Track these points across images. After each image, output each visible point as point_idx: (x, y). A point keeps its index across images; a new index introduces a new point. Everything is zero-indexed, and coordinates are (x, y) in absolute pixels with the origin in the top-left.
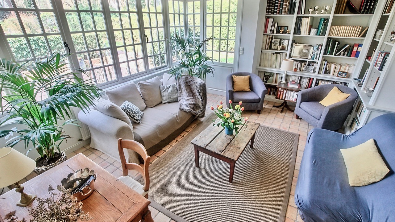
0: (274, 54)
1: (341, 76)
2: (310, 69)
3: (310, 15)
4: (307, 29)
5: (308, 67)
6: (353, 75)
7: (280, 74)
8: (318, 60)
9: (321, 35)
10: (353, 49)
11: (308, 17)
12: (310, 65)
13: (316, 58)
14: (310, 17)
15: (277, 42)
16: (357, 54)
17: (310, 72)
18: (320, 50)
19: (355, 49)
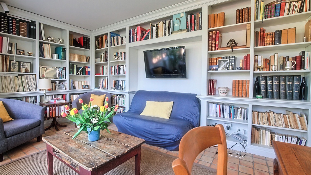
0: (17, 77)
1: (85, 88)
2: (62, 87)
3: (49, 42)
4: (50, 54)
5: (60, 85)
6: (91, 86)
7: (30, 97)
8: (66, 79)
9: (63, 59)
10: (85, 70)
11: (48, 44)
12: (60, 83)
13: (64, 78)
14: (50, 44)
15: (15, 64)
16: (89, 73)
17: (63, 89)
18: (65, 71)
19: (87, 69)
